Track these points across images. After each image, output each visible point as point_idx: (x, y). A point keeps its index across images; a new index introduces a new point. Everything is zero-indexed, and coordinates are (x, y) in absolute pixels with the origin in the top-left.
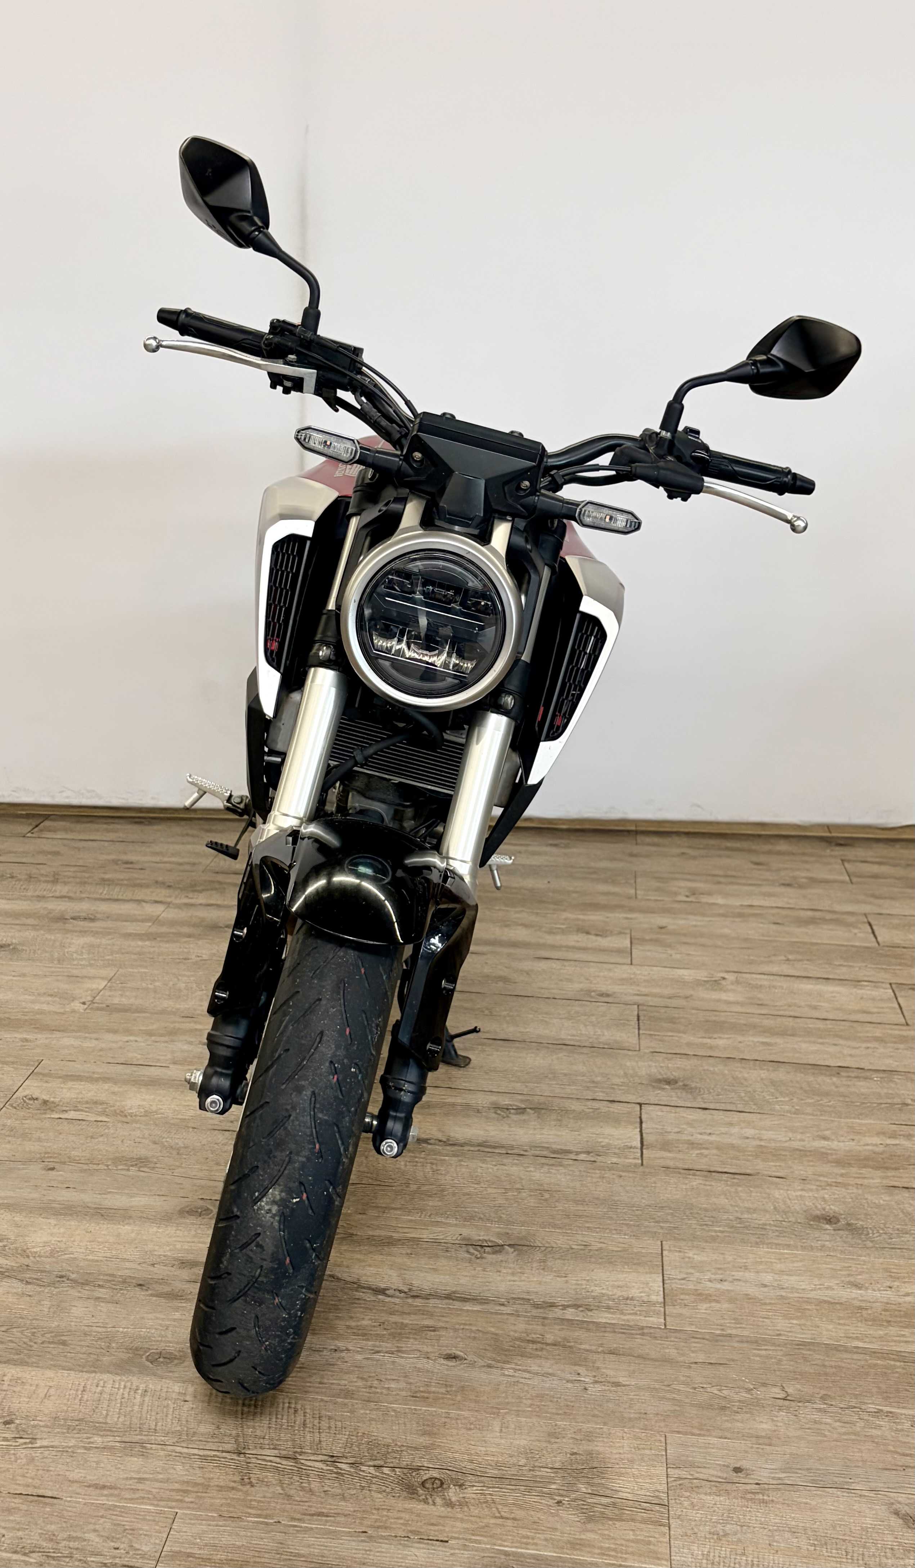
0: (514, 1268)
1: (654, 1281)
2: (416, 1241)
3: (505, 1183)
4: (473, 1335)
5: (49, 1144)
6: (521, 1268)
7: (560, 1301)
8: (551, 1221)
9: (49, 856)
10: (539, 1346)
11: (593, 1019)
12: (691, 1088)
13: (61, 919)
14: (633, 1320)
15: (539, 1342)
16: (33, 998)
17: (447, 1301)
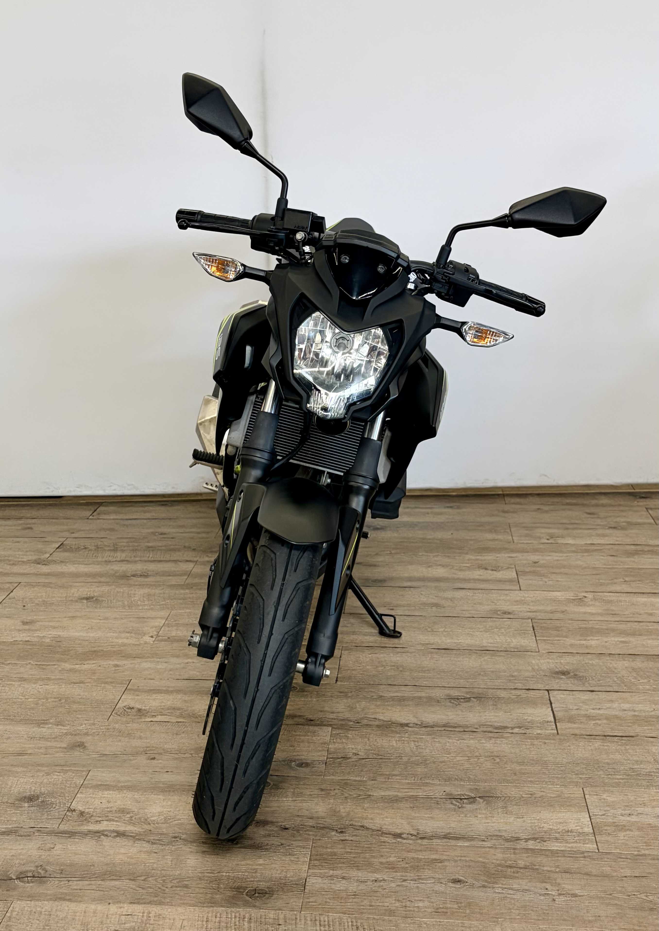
0: (486, 814)
1: (584, 818)
2: (415, 798)
3: (467, 753)
4: (468, 864)
5: (148, 741)
6: (490, 813)
7: (523, 836)
8: (504, 778)
9: (108, 532)
10: (515, 869)
11: (503, 630)
12: (580, 677)
13: (124, 577)
14: (576, 847)
15: (514, 867)
16: (117, 635)
17: (445, 840)
